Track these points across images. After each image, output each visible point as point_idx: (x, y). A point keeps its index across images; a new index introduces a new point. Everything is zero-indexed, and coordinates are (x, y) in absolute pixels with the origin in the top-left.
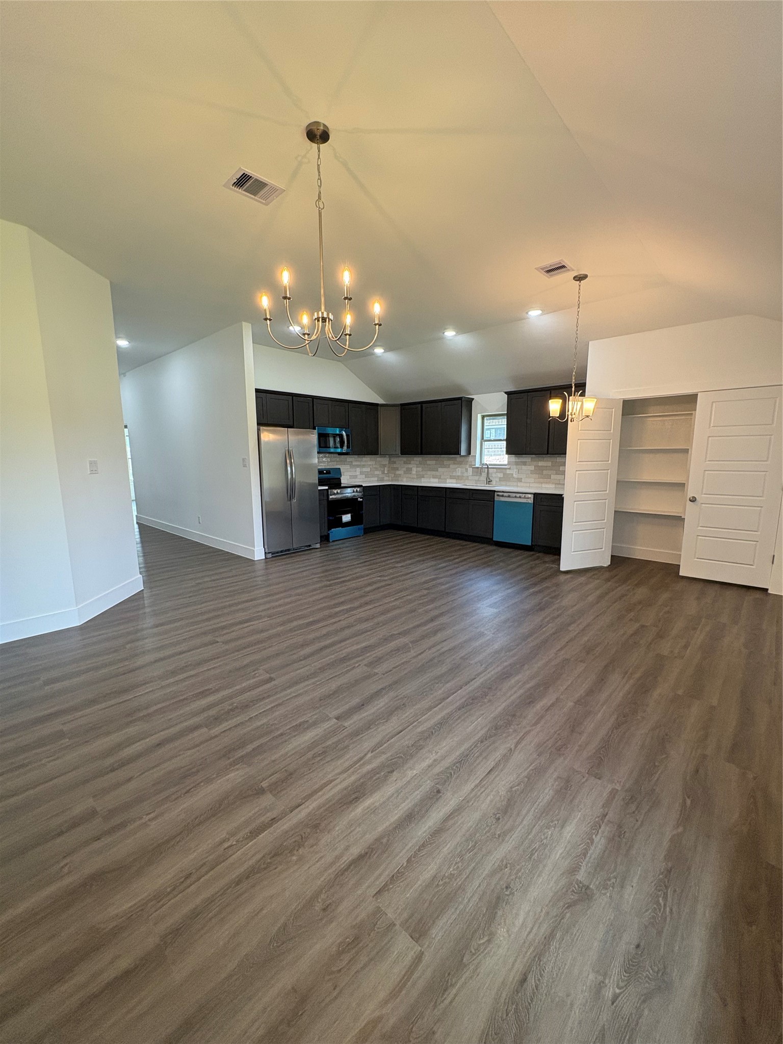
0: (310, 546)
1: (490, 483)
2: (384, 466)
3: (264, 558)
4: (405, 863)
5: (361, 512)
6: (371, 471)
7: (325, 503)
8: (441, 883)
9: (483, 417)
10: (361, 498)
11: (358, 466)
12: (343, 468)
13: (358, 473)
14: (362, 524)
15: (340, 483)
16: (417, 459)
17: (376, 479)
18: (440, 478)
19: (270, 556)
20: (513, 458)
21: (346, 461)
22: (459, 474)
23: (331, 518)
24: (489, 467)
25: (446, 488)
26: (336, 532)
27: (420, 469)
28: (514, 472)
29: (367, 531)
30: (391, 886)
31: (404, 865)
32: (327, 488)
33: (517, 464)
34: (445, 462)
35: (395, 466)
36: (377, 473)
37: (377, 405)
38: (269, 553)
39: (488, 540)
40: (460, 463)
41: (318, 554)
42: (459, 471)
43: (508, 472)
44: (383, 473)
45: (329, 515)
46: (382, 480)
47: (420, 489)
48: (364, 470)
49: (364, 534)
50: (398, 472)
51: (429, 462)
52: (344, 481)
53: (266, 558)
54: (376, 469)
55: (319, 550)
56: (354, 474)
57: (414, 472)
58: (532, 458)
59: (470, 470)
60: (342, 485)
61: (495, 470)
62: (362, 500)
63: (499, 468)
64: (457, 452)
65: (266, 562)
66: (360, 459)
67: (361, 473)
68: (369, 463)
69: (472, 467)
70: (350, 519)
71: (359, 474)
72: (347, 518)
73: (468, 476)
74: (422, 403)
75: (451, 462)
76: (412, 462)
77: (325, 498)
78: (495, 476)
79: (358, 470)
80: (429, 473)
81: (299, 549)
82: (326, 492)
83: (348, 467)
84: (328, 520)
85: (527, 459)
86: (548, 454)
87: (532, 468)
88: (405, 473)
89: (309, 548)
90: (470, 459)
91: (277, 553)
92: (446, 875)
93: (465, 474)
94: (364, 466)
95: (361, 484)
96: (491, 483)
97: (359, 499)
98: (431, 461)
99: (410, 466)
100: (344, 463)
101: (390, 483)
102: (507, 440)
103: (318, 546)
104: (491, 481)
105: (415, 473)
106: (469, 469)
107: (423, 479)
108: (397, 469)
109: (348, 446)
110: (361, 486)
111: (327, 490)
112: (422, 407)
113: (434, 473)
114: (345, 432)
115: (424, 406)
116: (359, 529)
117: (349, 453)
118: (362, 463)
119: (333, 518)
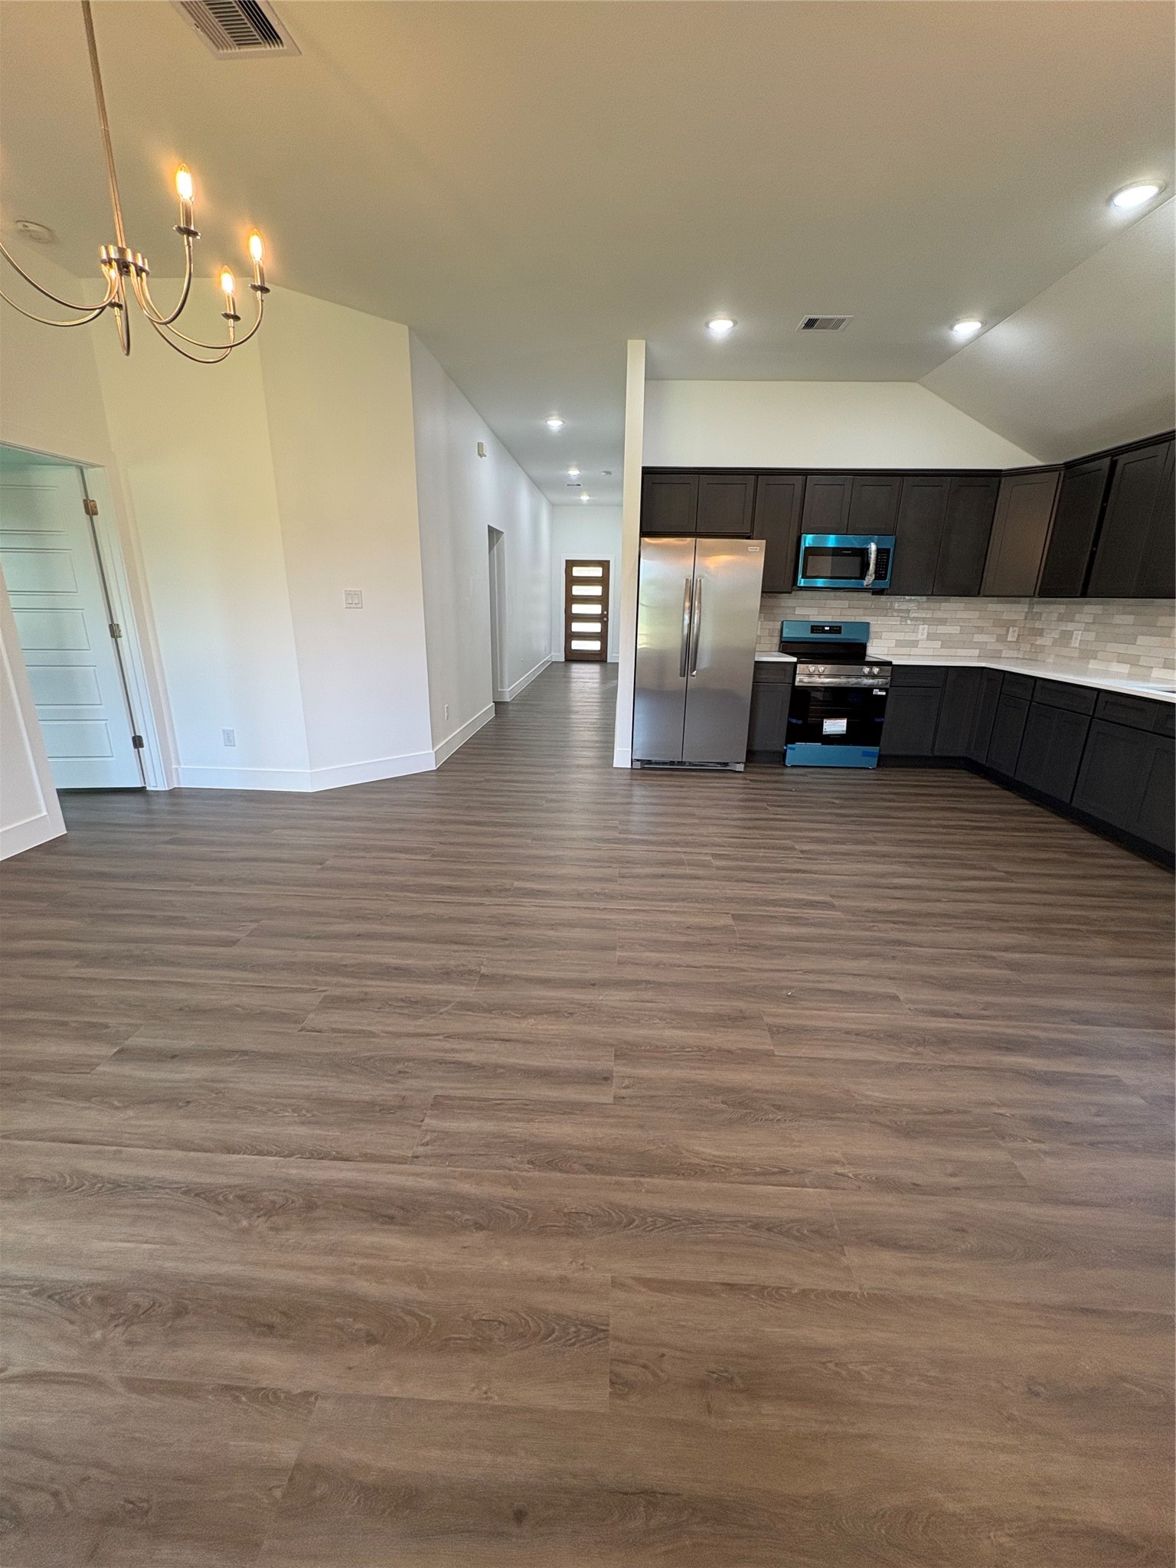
0: (726, 764)
2: (1008, 624)
3: (630, 767)
5: (878, 720)
6: (961, 634)
7: (789, 689)
10: (881, 689)
11: (924, 620)
12: (876, 623)
13: (920, 636)
14: (876, 744)
15: (864, 654)
16: (1090, 610)
17: (976, 652)
18: (1133, 661)
19: (638, 765)
21: (892, 608)
23: (794, 721)
25: (1099, 691)
26: (800, 752)
27: (1091, 636)
29: (883, 762)
32: (794, 659)
35: (1038, 625)
36: (978, 638)
37: (996, 474)
38: (638, 760)
41: (739, 782)
44: (1001, 639)
45: (791, 715)
46: (997, 655)
47: (1039, 683)
48: (942, 629)
49: (878, 765)
50: (1039, 641)
51: (1118, 619)
52: (876, 650)
53: (632, 768)
54: (981, 630)
55: (740, 775)
56: (912, 637)
57: (1075, 643)
60: (868, 659)
62: (884, 693)
65: (632, 774)
66: (932, 605)
67: (930, 637)
68: (960, 615)
70: (845, 729)
71: (925, 636)
72: (835, 726)
74: (1115, 453)
76: (1077, 617)
77: (789, 680)
79: (924, 628)
80: (1112, 647)
81: (701, 765)
82: (790, 669)
83: (896, 621)
84: (789, 723)
88: (1055, 642)
89: (723, 769)
91: (664, 763)
94: (943, 622)
95: (888, 659)
97: (876, 692)
98: (1122, 614)
99: (1070, 627)
100: (886, 612)
101: (983, 665)
103: (740, 767)
105: (1077, 646)
107: (1092, 661)
108: (1040, 633)
109: (879, 575)
110: (889, 664)
111: (795, 664)
112: (1114, 464)
113: (1121, 648)
114: (877, 544)
115: (1122, 460)
116: (865, 754)
117: (884, 589)
118: (939, 614)
119: (800, 722)
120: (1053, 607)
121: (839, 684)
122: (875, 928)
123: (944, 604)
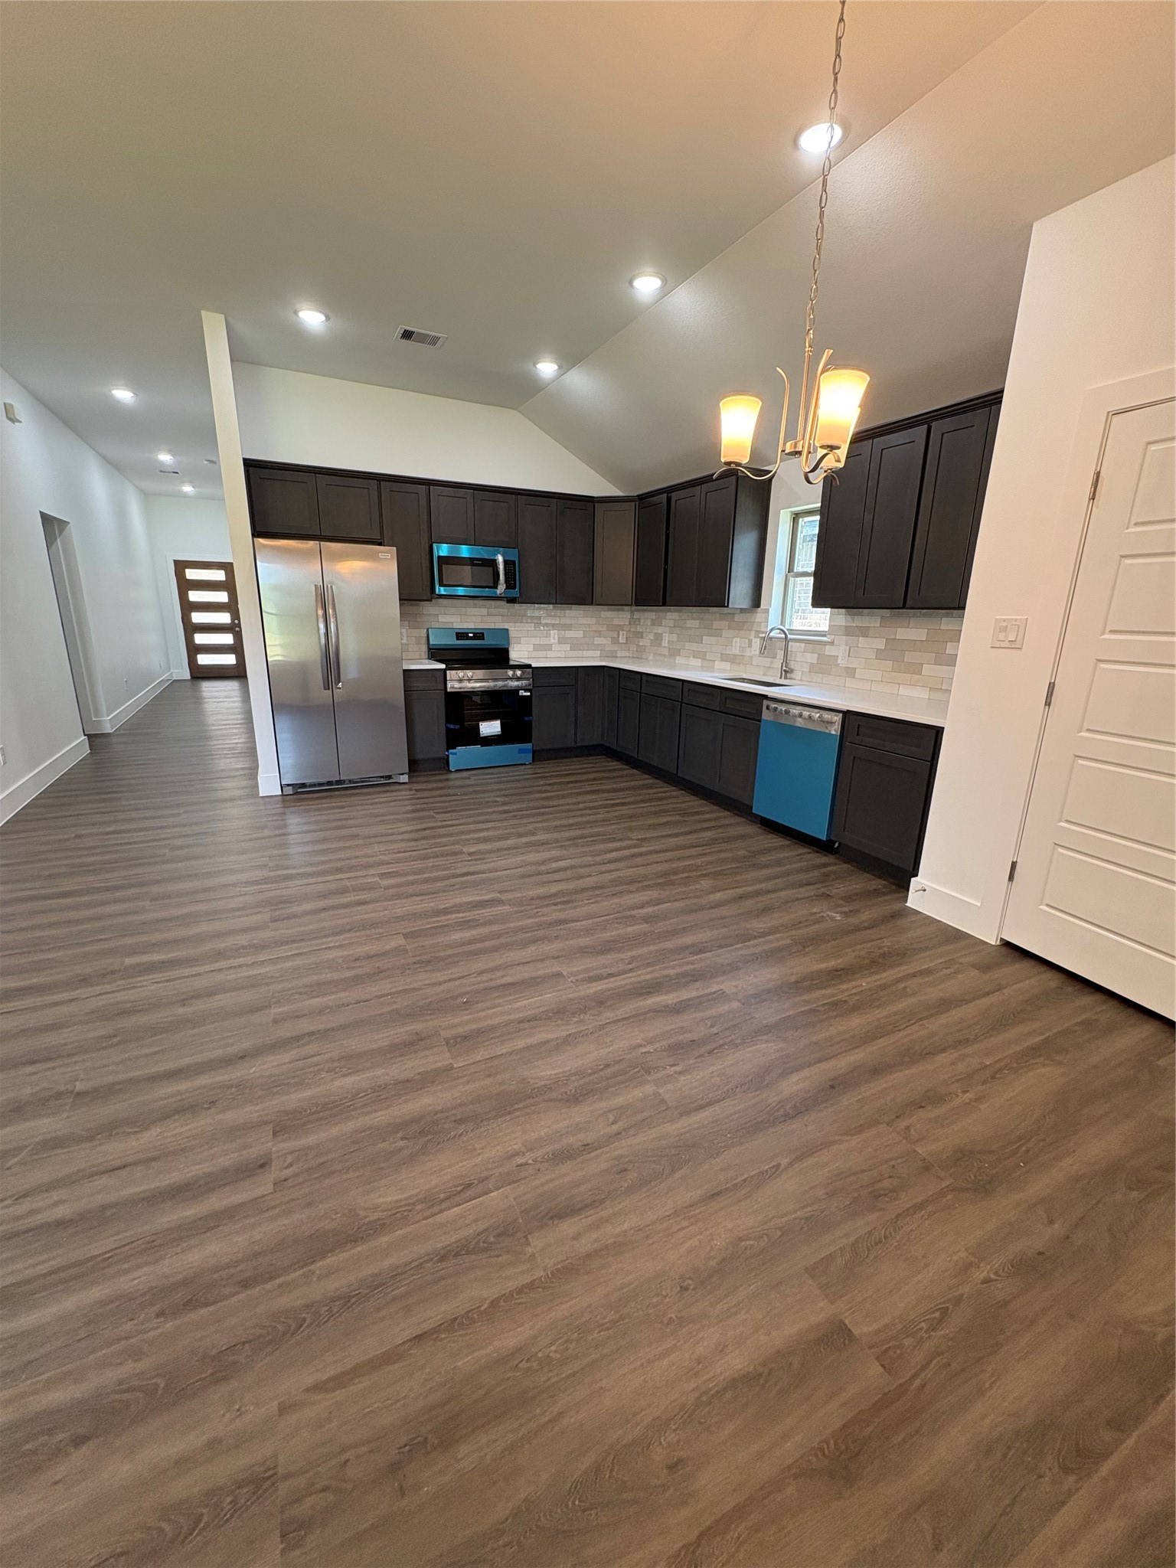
0: (389, 777)
1: (788, 675)
2: (618, 628)
3: (280, 793)
5: (526, 719)
6: (584, 637)
7: (441, 694)
9: (796, 517)
10: (526, 690)
11: (554, 626)
12: (515, 630)
13: (552, 641)
14: (530, 742)
15: (508, 659)
16: (671, 616)
17: (598, 653)
18: (701, 655)
19: (289, 791)
20: (841, 617)
21: (525, 615)
22: (736, 651)
23: (452, 726)
24: (789, 636)
25: (683, 681)
26: (461, 756)
27: (674, 637)
28: (839, 651)
29: (538, 756)
32: (443, 666)
33: (849, 632)
34: (717, 624)
35: (639, 628)
36: (598, 641)
37: (590, 500)
38: (288, 785)
39: (741, 809)
40: (740, 627)
41: (404, 793)
42: (737, 645)
43: (829, 651)
44: (615, 641)
45: (448, 721)
46: (614, 655)
47: (644, 677)
48: (569, 634)
49: (533, 760)
50: (641, 643)
51: (690, 623)
52: (517, 654)
53: (283, 795)
54: (599, 634)
55: (407, 786)
56: (544, 641)
57: (665, 644)
58: (882, 617)
59: (757, 643)
60: (512, 663)
61: (803, 645)
62: (529, 694)
63: (812, 641)
64: (722, 599)
65: (284, 801)
66: (558, 613)
67: (562, 641)
68: (582, 621)
69: (759, 637)
70: (500, 729)
71: (556, 641)
72: (490, 728)
73: (751, 657)
74: (669, 489)
75: (723, 623)
76: (663, 621)
77: (441, 687)
78: (801, 659)
79: (554, 634)
80: (688, 645)
81: (362, 782)
82: (437, 674)
83: (531, 627)
84: (448, 730)
85: (871, 620)
86: (904, 607)
87: (880, 644)
88: (652, 645)
89: (386, 782)
90: (759, 616)
91: (320, 785)
93: (747, 653)
94: (567, 627)
95: (527, 662)
96: (793, 676)
97: (522, 693)
98: (693, 619)
99: (660, 630)
100: (521, 618)
101: (603, 664)
102: (817, 574)
103: (404, 778)
104: (792, 671)
105: (666, 645)
106: (754, 640)
107: (677, 658)
108: (640, 635)
109: (510, 585)
110: (529, 666)
111: (444, 671)
112: (669, 499)
113: (694, 646)
114: (503, 556)
116: (521, 751)
117: (515, 598)
118: (564, 621)
119: (457, 727)
120: (647, 614)
121: (488, 688)
122: (540, 914)
123: (567, 612)
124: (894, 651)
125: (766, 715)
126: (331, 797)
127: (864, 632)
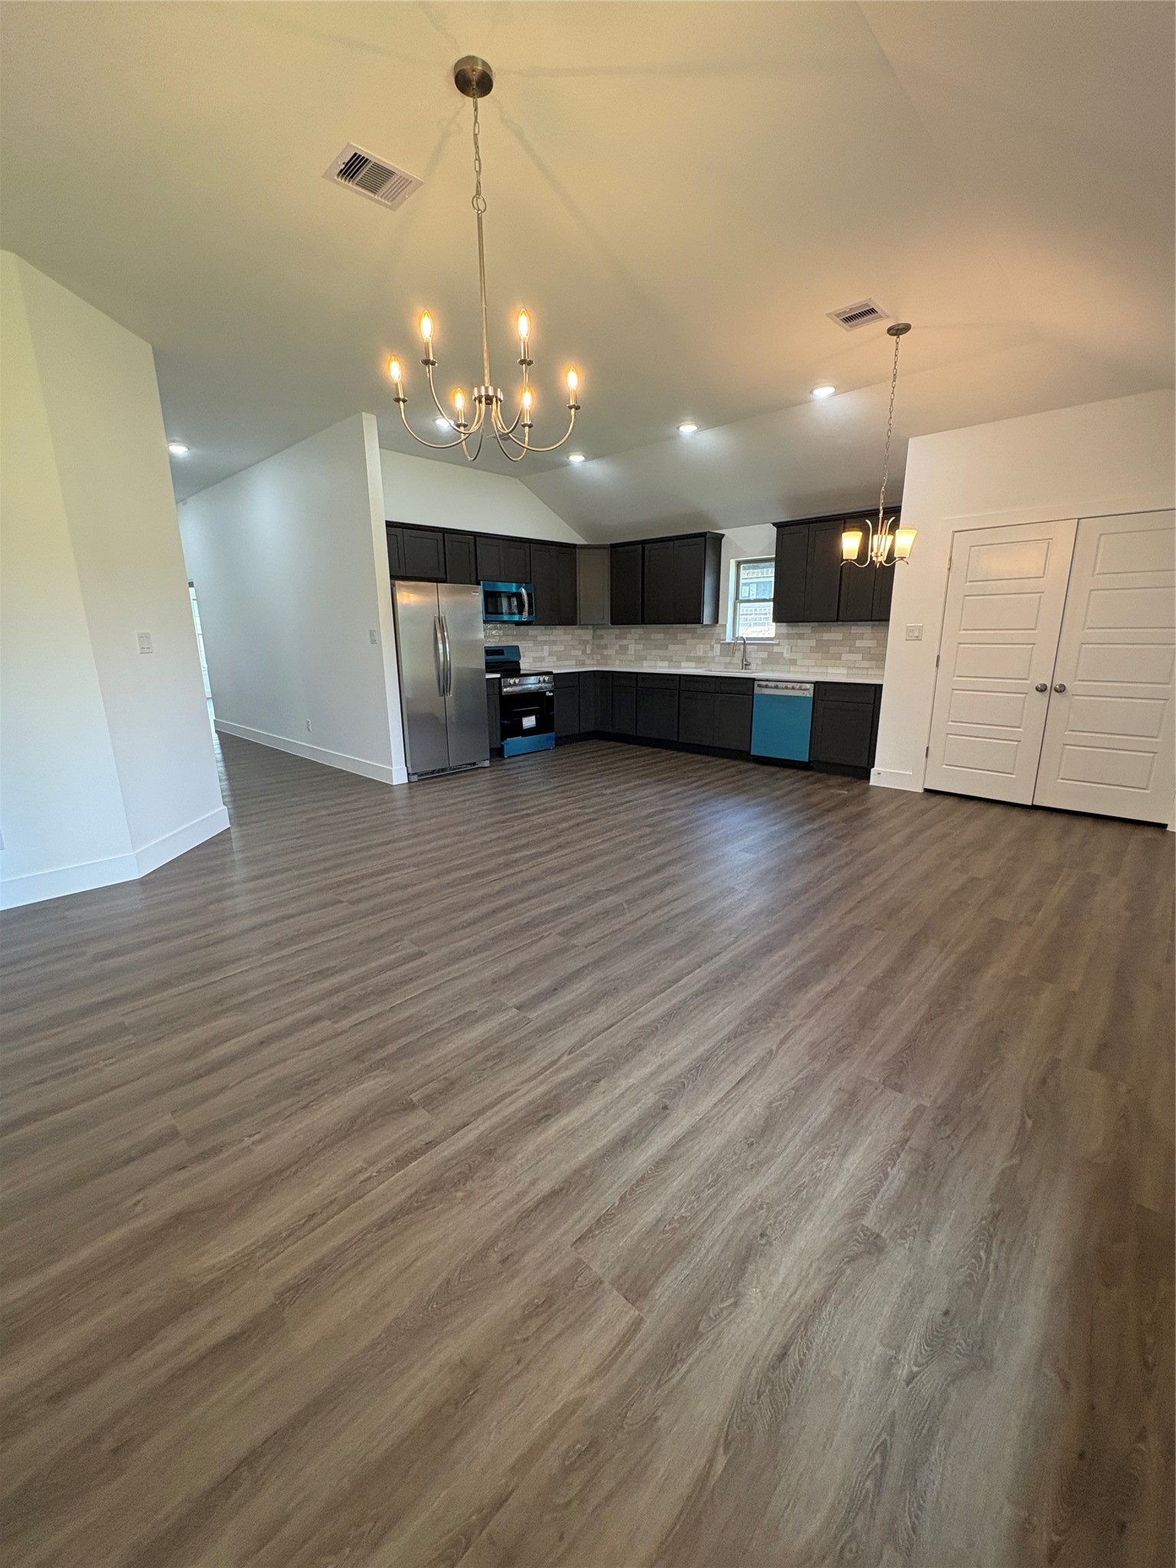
0: (475, 764)
1: (747, 667)
2: (585, 643)
3: (407, 781)
4: (618, 1202)
5: (551, 714)
6: (565, 650)
7: (497, 697)
8: (667, 1228)
9: (738, 564)
10: (550, 692)
11: (545, 643)
12: (523, 646)
14: (552, 731)
15: (519, 670)
16: (636, 631)
17: (574, 662)
18: (667, 659)
19: (415, 778)
20: (784, 628)
21: (528, 635)
22: (701, 654)
23: (506, 722)
24: (747, 642)
25: (680, 676)
26: (514, 744)
27: (640, 647)
28: (784, 650)
29: (560, 742)
30: (597, 1232)
31: (616, 1204)
32: (498, 676)
33: (789, 637)
34: (681, 636)
35: (603, 642)
36: (575, 653)
37: (573, 546)
38: (414, 774)
39: (742, 755)
40: (703, 636)
41: (488, 776)
42: (701, 650)
43: (776, 649)
44: (584, 652)
45: (502, 718)
46: (583, 664)
47: (639, 675)
48: (555, 648)
49: (556, 745)
50: (606, 652)
51: (654, 636)
52: (525, 665)
53: (409, 782)
54: (574, 647)
55: (489, 770)
56: (539, 654)
57: (631, 652)
58: (812, 628)
59: (717, 648)
60: (522, 672)
61: (756, 647)
62: (552, 694)
63: (762, 644)
64: (698, 620)
65: (410, 788)
66: (549, 632)
67: (551, 654)
68: (563, 638)
69: (719, 643)
70: (535, 723)
71: (547, 654)
72: (529, 722)
73: (714, 657)
74: (643, 542)
75: (687, 635)
76: (629, 636)
77: (497, 691)
78: (756, 656)
79: (546, 648)
80: (654, 652)
81: (459, 768)
82: (497, 681)
83: (530, 644)
84: (502, 725)
85: (805, 629)
86: (837, 621)
87: (813, 643)
89: (473, 767)
90: (718, 629)
92: (676, 1218)
93: (710, 654)
94: (554, 643)
95: (550, 670)
96: (750, 667)
97: (548, 694)
98: (657, 633)
99: (625, 642)
100: (524, 637)
101: (595, 669)
102: (775, 600)
103: (487, 763)
104: (749, 664)
105: (633, 654)
106: (715, 645)
107: (644, 662)
108: (606, 647)
109: (530, 612)
110: (551, 673)
111: (499, 679)
112: (644, 549)
113: (661, 652)
114: (526, 589)
115: (647, 546)
116: (548, 739)
117: (532, 621)
118: (552, 638)
119: (509, 722)
121: (520, 691)
123: (554, 631)
124: (822, 648)
125: (757, 690)
126: (448, 780)
127: (801, 636)
